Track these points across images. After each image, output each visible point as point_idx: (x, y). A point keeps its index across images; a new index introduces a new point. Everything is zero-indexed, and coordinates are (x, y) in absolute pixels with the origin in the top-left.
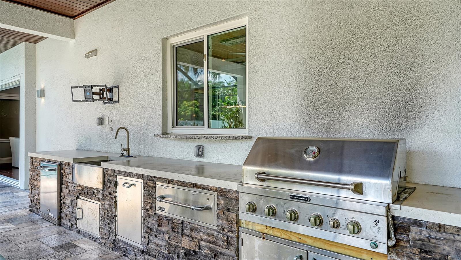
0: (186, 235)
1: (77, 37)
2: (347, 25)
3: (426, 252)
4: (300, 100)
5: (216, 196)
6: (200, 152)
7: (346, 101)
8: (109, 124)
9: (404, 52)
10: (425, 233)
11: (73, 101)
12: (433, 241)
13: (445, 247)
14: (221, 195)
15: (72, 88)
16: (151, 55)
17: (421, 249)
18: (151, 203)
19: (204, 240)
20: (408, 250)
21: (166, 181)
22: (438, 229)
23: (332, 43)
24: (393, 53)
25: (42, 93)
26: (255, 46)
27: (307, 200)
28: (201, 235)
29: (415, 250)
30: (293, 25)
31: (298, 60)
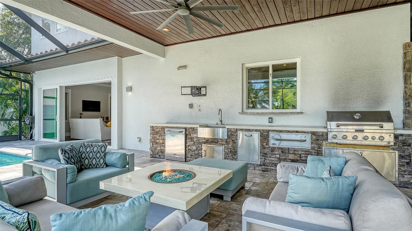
0: (291, 153)
1: (167, 57)
2: (353, 68)
3: (404, 143)
4: (330, 96)
5: (310, 135)
6: (271, 120)
7: (352, 97)
8: (198, 107)
9: (377, 80)
10: (404, 138)
11: (182, 95)
12: (407, 140)
13: (410, 141)
14: (313, 135)
15: (182, 87)
16: (234, 72)
17: (402, 143)
18: (267, 142)
19: (304, 154)
20: (398, 144)
21: (278, 131)
22: (408, 136)
23: (346, 74)
24: (373, 80)
25: (130, 89)
26: (305, 72)
27: (363, 131)
28: (300, 152)
29: (400, 143)
30: (326, 65)
31: (329, 80)
